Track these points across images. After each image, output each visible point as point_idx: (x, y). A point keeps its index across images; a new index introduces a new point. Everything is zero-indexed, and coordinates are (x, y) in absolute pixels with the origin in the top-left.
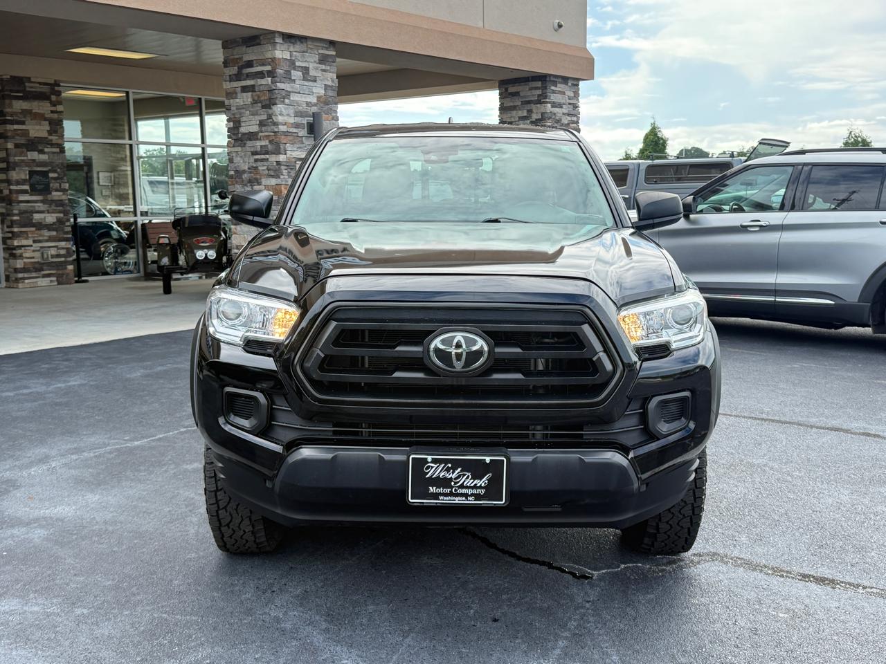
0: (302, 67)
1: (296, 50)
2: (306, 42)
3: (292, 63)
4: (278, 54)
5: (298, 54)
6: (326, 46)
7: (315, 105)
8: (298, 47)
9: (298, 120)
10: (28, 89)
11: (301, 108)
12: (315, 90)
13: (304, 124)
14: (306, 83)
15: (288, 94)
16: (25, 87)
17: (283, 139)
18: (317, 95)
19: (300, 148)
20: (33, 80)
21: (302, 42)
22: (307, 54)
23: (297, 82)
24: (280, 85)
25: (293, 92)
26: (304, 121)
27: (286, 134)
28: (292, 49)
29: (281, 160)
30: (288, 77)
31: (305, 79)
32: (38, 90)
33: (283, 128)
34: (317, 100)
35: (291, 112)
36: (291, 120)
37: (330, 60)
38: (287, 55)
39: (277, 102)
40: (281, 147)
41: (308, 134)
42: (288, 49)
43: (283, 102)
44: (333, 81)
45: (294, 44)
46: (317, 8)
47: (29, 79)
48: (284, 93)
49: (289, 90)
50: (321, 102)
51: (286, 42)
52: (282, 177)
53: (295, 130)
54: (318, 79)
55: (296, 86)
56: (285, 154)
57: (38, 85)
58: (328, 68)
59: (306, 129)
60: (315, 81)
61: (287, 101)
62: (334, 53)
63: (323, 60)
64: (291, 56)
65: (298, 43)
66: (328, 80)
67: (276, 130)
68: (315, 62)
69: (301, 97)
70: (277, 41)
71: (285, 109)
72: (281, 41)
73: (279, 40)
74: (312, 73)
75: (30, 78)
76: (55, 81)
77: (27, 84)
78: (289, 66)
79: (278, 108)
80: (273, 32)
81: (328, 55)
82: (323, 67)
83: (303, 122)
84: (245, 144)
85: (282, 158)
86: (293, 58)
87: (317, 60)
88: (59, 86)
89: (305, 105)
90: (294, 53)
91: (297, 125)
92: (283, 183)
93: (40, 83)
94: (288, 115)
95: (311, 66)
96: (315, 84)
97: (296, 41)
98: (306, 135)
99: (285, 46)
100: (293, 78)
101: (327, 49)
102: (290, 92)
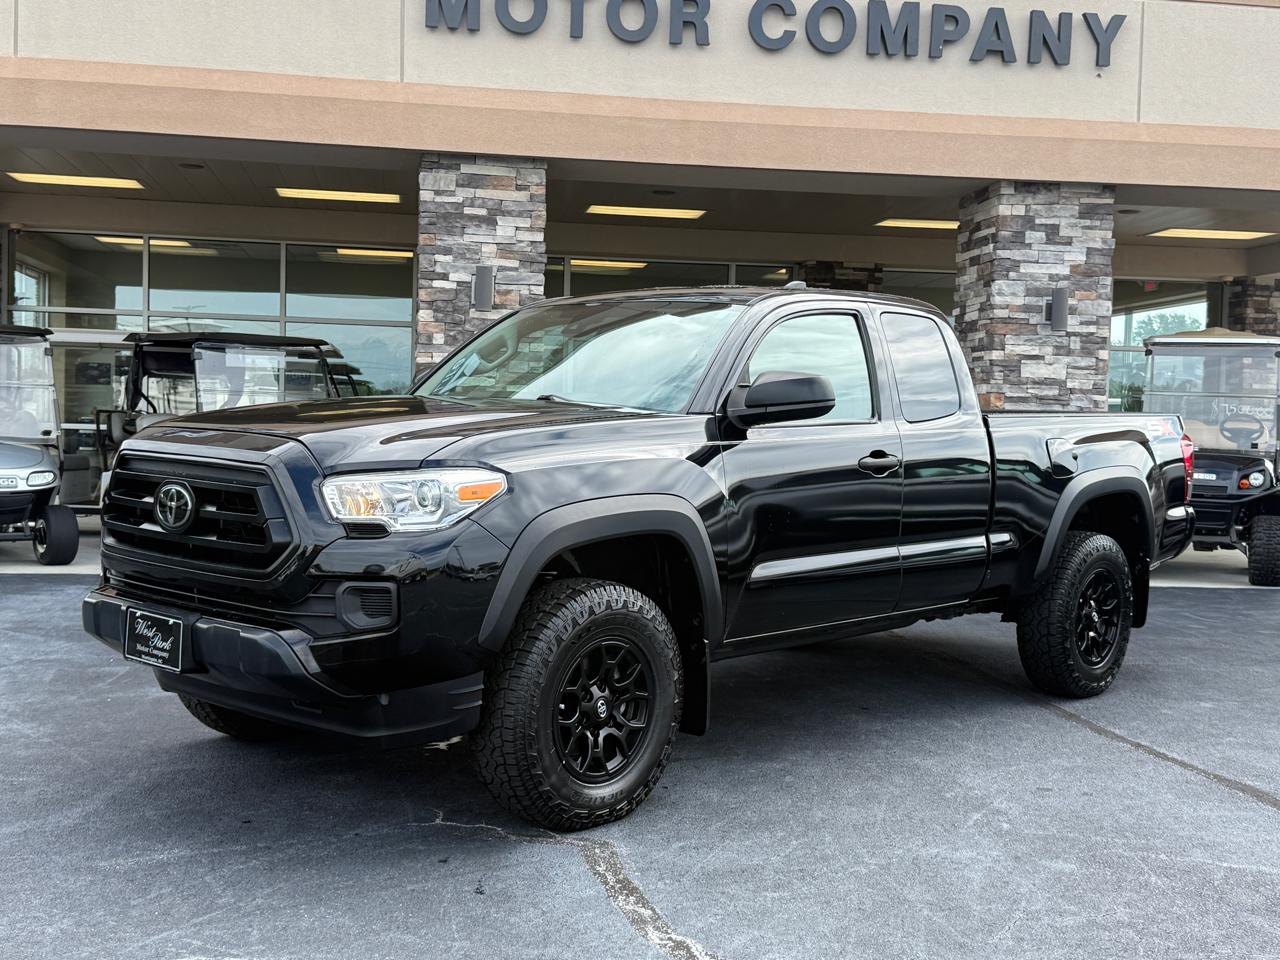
0: (1046, 225)
1: (1037, 201)
2: (1059, 188)
3: (1028, 222)
4: (1004, 210)
5: (1039, 207)
6: (1098, 192)
7: (1066, 278)
8: (1042, 197)
9: (1032, 300)
10: (838, 277)
11: (1037, 284)
12: (1067, 257)
13: (1041, 306)
14: (1052, 248)
15: (1016, 265)
16: (834, 274)
17: (1000, 328)
18: (1072, 263)
19: (1031, 340)
20: (845, 265)
21: (1050, 190)
22: (1058, 206)
23: (1035, 247)
24: (1002, 253)
25: (1025, 262)
26: (1043, 302)
27: (1008, 321)
28: (1029, 200)
29: (994, 358)
30: (1018, 240)
31: (1050, 241)
32: (851, 278)
33: (999, 313)
34: (1071, 272)
35: (1020, 288)
36: (1019, 301)
37: (1103, 212)
38: (1020, 210)
39: (995, 276)
40: (996, 339)
41: (1046, 320)
42: (1023, 201)
43: (1007, 275)
44: (1104, 241)
45: (1034, 193)
46: (1073, 140)
47: (841, 265)
48: (1008, 264)
49: (1018, 258)
50: (1078, 274)
51: (1020, 192)
52: (992, 382)
53: (1023, 316)
54: (1074, 240)
55: (1033, 253)
56: (1003, 350)
57: (852, 271)
58: (1098, 223)
59: (1044, 313)
60: (1070, 244)
61: (1012, 274)
62: (1111, 201)
63: (1087, 212)
64: (1027, 211)
65: (1044, 191)
66: (1095, 241)
67: (991, 316)
68: (1072, 216)
69: (1041, 268)
70: (1002, 193)
71: (1008, 286)
72: (1013, 192)
73: (1006, 190)
74: (1064, 232)
75: (842, 263)
76: (876, 265)
77: (837, 271)
78: (1022, 226)
79: (999, 285)
80: (999, 181)
81: (1098, 205)
82: (1088, 222)
83: (1040, 304)
84: (966, 337)
85: (996, 355)
86: (1031, 214)
87: (1076, 213)
88: (881, 271)
89: (1047, 279)
90: (1034, 207)
91: (1027, 308)
92: (994, 390)
93: (854, 269)
94: (1014, 294)
95: (1063, 222)
96: (1068, 248)
97: (1039, 189)
98: (1044, 321)
99: (1019, 197)
100: (1027, 242)
101: (1097, 196)
102: (1019, 262)
